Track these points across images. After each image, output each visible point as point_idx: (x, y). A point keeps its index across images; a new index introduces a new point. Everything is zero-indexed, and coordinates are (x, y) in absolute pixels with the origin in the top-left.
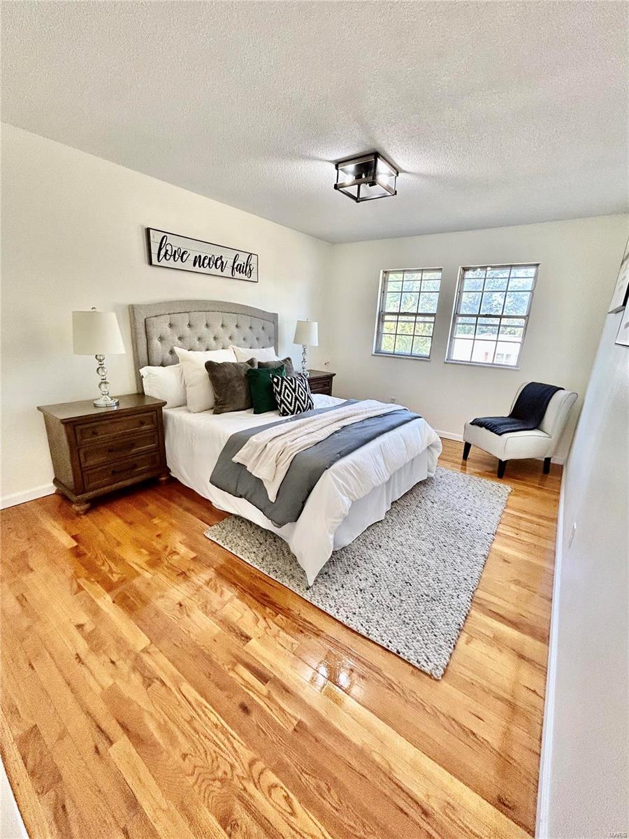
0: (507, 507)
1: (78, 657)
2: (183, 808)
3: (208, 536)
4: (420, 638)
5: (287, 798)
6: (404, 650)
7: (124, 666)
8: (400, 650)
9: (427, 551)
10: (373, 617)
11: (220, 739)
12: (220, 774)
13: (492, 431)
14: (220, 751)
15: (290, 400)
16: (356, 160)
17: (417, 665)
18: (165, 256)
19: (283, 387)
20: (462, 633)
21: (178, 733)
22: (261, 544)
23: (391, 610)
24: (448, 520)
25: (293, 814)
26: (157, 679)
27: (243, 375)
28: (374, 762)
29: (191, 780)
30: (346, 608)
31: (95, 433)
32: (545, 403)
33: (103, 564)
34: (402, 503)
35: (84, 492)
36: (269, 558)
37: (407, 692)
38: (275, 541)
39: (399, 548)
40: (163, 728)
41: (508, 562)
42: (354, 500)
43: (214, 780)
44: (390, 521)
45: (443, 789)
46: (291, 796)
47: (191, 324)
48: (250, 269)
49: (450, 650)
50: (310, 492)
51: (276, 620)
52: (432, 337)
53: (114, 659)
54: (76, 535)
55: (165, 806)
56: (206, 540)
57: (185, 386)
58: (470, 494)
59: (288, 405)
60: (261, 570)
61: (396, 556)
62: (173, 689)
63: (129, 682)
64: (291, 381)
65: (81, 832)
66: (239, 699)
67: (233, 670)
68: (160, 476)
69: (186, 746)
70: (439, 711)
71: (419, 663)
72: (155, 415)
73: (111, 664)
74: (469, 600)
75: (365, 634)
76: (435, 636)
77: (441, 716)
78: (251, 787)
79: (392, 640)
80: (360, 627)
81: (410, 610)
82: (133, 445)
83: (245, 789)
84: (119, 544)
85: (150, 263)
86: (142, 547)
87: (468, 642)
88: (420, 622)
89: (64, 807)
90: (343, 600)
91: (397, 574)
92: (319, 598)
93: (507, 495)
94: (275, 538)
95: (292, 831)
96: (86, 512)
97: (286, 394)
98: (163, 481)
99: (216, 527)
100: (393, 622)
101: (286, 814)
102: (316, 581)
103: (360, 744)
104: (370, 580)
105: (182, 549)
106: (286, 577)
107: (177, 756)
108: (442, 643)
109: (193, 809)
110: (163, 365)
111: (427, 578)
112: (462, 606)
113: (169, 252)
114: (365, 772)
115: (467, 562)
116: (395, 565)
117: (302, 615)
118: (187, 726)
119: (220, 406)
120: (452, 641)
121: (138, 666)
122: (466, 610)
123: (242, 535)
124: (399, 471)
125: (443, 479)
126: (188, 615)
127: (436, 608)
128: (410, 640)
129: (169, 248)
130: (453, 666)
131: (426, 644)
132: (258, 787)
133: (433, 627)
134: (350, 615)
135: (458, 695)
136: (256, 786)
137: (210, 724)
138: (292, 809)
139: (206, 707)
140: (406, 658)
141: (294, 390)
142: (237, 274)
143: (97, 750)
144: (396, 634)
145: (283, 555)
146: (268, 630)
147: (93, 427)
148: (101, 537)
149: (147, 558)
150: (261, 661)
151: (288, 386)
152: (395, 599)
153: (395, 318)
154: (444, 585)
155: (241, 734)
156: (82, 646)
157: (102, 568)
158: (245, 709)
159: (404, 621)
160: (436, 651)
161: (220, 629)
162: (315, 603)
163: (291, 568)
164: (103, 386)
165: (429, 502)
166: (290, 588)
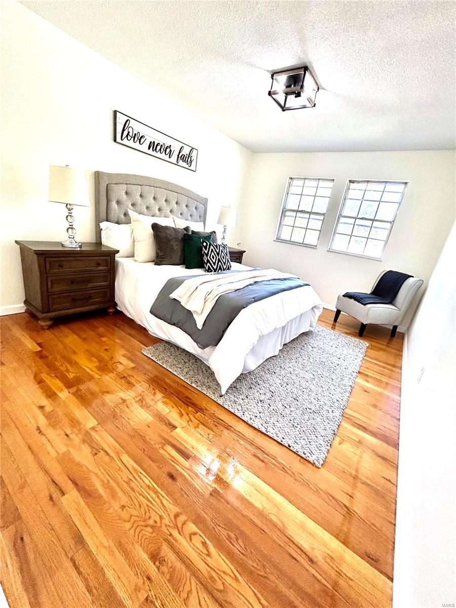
0: (366, 356)
1: (38, 429)
2: (120, 546)
3: (144, 353)
4: (306, 438)
5: (204, 544)
6: (293, 445)
7: (76, 439)
8: (290, 445)
9: (309, 379)
10: (271, 420)
11: (152, 498)
12: (151, 522)
13: (359, 302)
14: (151, 506)
15: (214, 261)
16: (289, 72)
17: (303, 456)
18: (127, 136)
19: (210, 250)
20: (336, 437)
21: (118, 490)
22: (185, 363)
23: (283, 416)
24: (324, 360)
25: (209, 555)
26: (103, 450)
27: (180, 238)
28: (271, 521)
29: (127, 526)
30: (250, 413)
31: (61, 266)
32: (399, 286)
33: (62, 365)
34: (291, 345)
35: (49, 312)
36: (191, 373)
37: (296, 473)
38: (196, 362)
39: (289, 375)
40: (106, 486)
41: (368, 392)
42: (261, 335)
43: (146, 526)
44: (282, 357)
45: (325, 544)
46: (208, 541)
47: (142, 194)
48: (191, 160)
49: (328, 448)
50: (229, 325)
51: (196, 416)
52: (320, 231)
53: (68, 433)
54: (41, 343)
55: (106, 544)
56: (143, 356)
57: (134, 242)
58: (340, 344)
59: (213, 264)
60: (185, 380)
61: (286, 381)
62: (115, 458)
63: (80, 449)
64: (216, 246)
65: (35, 559)
66: (167, 469)
67: (163, 448)
68: (109, 308)
69: (124, 500)
70: (320, 489)
71: (305, 454)
72: (109, 260)
73: (66, 436)
74: (341, 415)
75: (264, 432)
76: (316, 437)
77: (321, 492)
78: (175, 533)
79: (284, 438)
80: (260, 426)
81: (298, 418)
82: (90, 281)
83: (171, 535)
84: (74, 352)
85: (115, 140)
86: (93, 356)
87: (340, 444)
88: (305, 426)
89: (22, 539)
90: (247, 406)
91: (287, 393)
92: (230, 404)
93: (365, 348)
94: (196, 360)
95: (207, 567)
96: (50, 327)
97: (212, 256)
98: (111, 312)
99: (151, 347)
100: (285, 425)
101: (203, 555)
102: (227, 391)
103: (261, 508)
104: (267, 394)
105: (124, 361)
106: (204, 387)
107: (116, 506)
108: (322, 443)
109: (129, 547)
110: (118, 223)
111: (309, 397)
112: (335, 418)
113: (131, 134)
114: (265, 528)
115: (339, 389)
116: (286, 386)
117: (216, 414)
118: (125, 485)
119: (160, 259)
120: (329, 441)
121: (87, 439)
122: (339, 421)
123: (172, 355)
124: (292, 321)
125: (319, 333)
126: (128, 407)
127: (317, 418)
128: (298, 439)
129: (130, 130)
130: (330, 458)
131: (310, 442)
132: (181, 533)
133: (315, 431)
134: (253, 418)
135: (333, 478)
136: (179, 533)
137: (144, 486)
138: (208, 551)
139: (141, 473)
140: (295, 451)
141: (218, 254)
142: (181, 163)
143: (51, 499)
144: (287, 434)
145: (203, 371)
146: (190, 422)
147: (59, 261)
148: (61, 346)
149: (97, 364)
150: (185, 444)
151: (214, 250)
152: (286, 410)
153: (294, 214)
154: (322, 403)
155: (168, 494)
156: (42, 421)
157: (61, 368)
158: (172, 477)
159: (293, 425)
160: (318, 448)
161: (153, 419)
162: (226, 407)
163: (209, 381)
164: (70, 230)
165: (309, 347)
166: (208, 395)
